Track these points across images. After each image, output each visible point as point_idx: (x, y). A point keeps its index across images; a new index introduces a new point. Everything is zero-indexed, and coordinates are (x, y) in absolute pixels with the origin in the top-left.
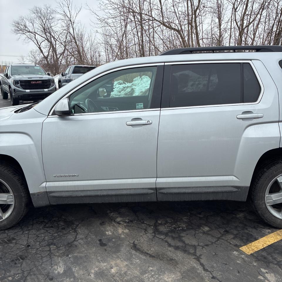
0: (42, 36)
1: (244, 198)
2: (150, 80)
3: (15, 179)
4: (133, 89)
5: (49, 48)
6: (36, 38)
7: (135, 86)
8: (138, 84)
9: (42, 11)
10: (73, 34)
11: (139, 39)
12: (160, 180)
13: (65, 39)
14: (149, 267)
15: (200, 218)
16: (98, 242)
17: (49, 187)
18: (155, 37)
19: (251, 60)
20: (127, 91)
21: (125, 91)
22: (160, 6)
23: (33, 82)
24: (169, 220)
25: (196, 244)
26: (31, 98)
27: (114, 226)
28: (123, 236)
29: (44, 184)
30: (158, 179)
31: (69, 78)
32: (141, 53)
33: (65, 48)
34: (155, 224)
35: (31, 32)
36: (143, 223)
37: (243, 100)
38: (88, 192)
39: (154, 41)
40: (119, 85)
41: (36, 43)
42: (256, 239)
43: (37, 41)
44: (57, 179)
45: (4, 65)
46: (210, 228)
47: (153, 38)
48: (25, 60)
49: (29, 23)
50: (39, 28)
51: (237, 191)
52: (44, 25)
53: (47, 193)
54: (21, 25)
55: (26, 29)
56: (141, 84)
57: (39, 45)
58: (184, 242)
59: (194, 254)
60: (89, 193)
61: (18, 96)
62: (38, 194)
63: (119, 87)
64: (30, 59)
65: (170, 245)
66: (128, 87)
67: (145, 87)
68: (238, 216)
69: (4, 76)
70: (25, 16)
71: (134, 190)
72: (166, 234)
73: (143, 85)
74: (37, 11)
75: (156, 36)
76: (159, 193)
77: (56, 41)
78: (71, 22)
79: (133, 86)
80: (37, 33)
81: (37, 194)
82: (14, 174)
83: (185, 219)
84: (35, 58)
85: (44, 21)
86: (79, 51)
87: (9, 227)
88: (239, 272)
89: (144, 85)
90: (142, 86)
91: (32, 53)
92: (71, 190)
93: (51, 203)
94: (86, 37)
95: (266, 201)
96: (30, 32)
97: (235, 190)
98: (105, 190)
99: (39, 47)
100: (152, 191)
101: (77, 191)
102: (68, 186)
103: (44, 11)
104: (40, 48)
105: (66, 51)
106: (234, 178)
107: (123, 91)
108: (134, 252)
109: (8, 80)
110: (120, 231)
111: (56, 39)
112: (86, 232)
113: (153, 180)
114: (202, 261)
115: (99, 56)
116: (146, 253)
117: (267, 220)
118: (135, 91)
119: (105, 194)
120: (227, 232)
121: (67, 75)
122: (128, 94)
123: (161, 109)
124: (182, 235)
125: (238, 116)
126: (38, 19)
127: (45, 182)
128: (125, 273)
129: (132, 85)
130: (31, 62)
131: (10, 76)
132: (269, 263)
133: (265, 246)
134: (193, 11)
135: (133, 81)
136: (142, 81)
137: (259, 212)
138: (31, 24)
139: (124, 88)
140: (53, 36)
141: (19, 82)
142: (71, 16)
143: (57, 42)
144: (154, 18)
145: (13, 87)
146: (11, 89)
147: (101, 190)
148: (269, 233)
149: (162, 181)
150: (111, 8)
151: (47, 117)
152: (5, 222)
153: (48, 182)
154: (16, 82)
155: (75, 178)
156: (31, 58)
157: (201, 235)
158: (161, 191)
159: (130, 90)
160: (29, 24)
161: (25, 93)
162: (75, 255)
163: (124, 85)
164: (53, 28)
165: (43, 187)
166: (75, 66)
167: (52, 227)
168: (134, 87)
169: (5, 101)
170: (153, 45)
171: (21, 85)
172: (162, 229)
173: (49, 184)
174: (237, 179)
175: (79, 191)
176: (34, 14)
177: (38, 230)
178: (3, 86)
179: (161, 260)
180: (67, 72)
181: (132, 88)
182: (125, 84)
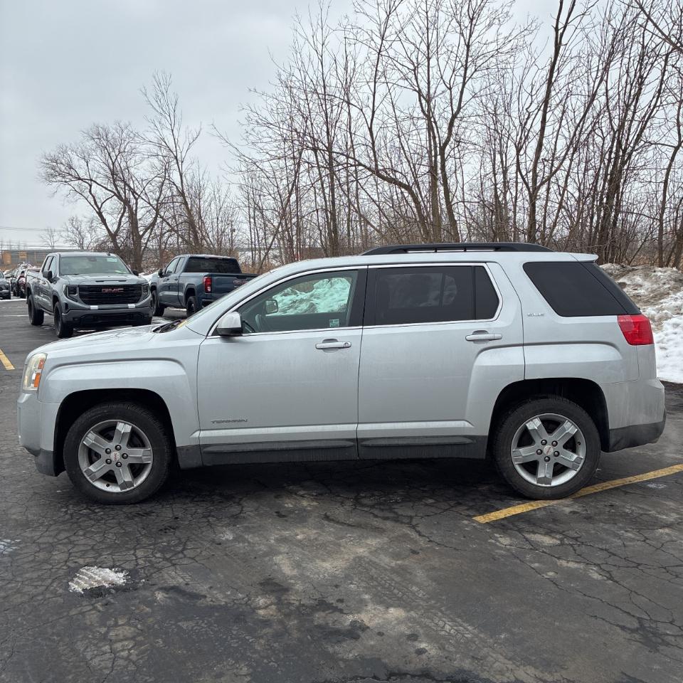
0: (106, 189)
1: (482, 453)
2: (350, 285)
3: (156, 426)
5: (120, 215)
6: (92, 192)
7: (318, 298)
8: (325, 294)
9: (110, 135)
10: (179, 185)
11: (325, 198)
12: (362, 427)
13: (158, 194)
14: (347, 534)
15: (424, 491)
16: (275, 514)
17: (203, 438)
18: (360, 196)
19: (486, 262)
20: (299, 308)
21: (296, 308)
22: (369, 137)
23: (107, 290)
24: (376, 493)
25: (413, 514)
26: (100, 321)
27: (295, 499)
28: (309, 508)
29: (197, 434)
30: (359, 425)
31: (176, 282)
32: (329, 229)
33: (157, 214)
34: (356, 497)
35: (82, 180)
36: (339, 496)
37: (475, 316)
39: (358, 203)
40: (284, 297)
41: (93, 203)
42: (498, 510)
43: (94, 197)
44: (216, 425)
45: (6, 249)
46: (435, 500)
47: (357, 197)
48: (55, 238)
49: (78, 160)
50: (102, 171)
51: (472, 443)
52: (113, 164)
53: (200, 448)
54: (61, 163)
55: (73, 172)
56: (331, 295)
57: (97, 206)
58: (396, 513)
59: (409, 523)
60: (261, 447)
61: (74, 318)
62: (187, 449)
63: (283, 300)
64: (68, 237)
65: (376, 516)
66: (302, 301)
67: (340, 301)
68: (480, 489)
69: (44, 276)
70: (71, 144)
72: (372, 507)
73: (334, 297)
74: (99, 134)
75: (363, 195)
76: (362, 446)
77: (137, 199)
78: (177, 160)
79: (312, 298)
80: (95, 182)
82: (155, 420)
83: (400, 492)
84: (80, 233)
85: (113, 154)
86: (191, 223)
87: (141, 498)
88: (464, 537)
89: (336, 296)
90: (333, 299)
91: (74, 223)
92: (236, 442)
93: (205, 464)
94: (208, 191)
95: (513, 458)
96: (79, 179)
97: (468, 441)
98: (284, 442)
99: (97, 212)
100: (352, 444)
101: (244, 443)
103: (115, 134)
104: (100, 214)
105: (159, 220)
106: (467, 424)
107: (291, 310)
108: (326, 522)
109: (52, 285)
110: (305, 503)
111: (137, 194)
112: (256, 505)
113: (352, 427)
114: (418, 529)
115: (233, 231)
116: (342, 523)
117: (516, 486)
120: (460, 504)
121: (172, 275)
122: (303, 314)
123: (364, 327)
124: (395, 506)
125: (468, 337)
126: (99, 152)
127: (198, 430)
128: (316, 539)
129: (312, 296)
130: (71, 243)
131: (58, 276)
132: (508, 529)
133: (508, 515)
134: (438, 149)
135: (313, 289)
136: (332, 289)
137: (505, 475)
138: (83, 163)
139: (294, 302)
140: (132, 186)
141: (78, 289)
142: (178, 148)
143: (140, 201)
144: (358, 161)
145: (64, 299)
146: (57, 303)
147: (279, 442)
148: (519, 504)
149: (366, 428)
150: (270, 140)
151: (206, 339)
152: (137, 492)
153: (203, 430)
154: (71, 290)
155: (243, 424)
156: (69, 233)
157: (422, 507)
158: (364, 443)
159: (306, 308)
160: (78, 163)
161: (88, 312)
162: (245, 525)
163: (293, 297)
164: (132, 170)
165: (195, 438)
166: (190, 255)
167: (203, 501)
168: (315, 301)
169: (36, 329)
170: (356, 211)
171: (81, 296)
172: (366, 501)
173: (203, 434)
174: (470, 426)
175: (248, 443)
176: (92, 142)
177: (184, 504)
178: (37, 296)
179: (363, 528)
180: (171, 268)
181: (312, 303)
182: (296, 294)
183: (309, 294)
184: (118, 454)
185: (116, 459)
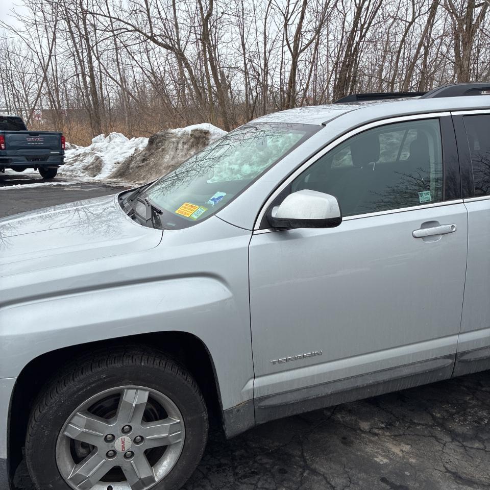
4: (98, 158)
7: (101, 151)
8: (107, 147)
12: (463, 338)
17: (260, 388)
20: (86, 161)
21: (82, 161)
29: (249, 385)
30: (460, 336)
38: (339, 383)
53: (253, 403)
56: (113, 148)
60: (339, 387)
62: (239, 409)
66: (85, 155)
67: (123, 153)
71: (419, 365)
76: (460, 362)
79: (95, 152)
81: (236, 410)
89: (117, 149)
90: (116, 152)
92: (305, 386)
93: (257, 423)
100: (451, 361)
101: (315, 386)
102: (299, 379)
107: (78, 162)
113: (453, 340)
118: (105, 162)
119: (371, 382)
122: (91, 166)
123: (465, 200)
127: (251, 378)
129: (93, 149)
135: (92, 143)
136: (112, 142)
139: (78, 156)
149: (469, 339)
151: (252, 235)
153: (258, 377)
155: (316, 359)
158: (463, 358)
159: (92, 161)
163: (74, 151)
165: (248, 391)
168: (99, 154)
173: (258, 382)
175: (321, 385)
181: (96, 156)
182: (75, 148)
183: (90, 147)
184: (127, 439)
185: (123, 447)
